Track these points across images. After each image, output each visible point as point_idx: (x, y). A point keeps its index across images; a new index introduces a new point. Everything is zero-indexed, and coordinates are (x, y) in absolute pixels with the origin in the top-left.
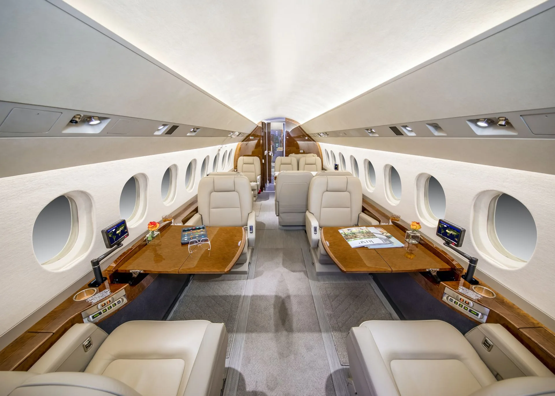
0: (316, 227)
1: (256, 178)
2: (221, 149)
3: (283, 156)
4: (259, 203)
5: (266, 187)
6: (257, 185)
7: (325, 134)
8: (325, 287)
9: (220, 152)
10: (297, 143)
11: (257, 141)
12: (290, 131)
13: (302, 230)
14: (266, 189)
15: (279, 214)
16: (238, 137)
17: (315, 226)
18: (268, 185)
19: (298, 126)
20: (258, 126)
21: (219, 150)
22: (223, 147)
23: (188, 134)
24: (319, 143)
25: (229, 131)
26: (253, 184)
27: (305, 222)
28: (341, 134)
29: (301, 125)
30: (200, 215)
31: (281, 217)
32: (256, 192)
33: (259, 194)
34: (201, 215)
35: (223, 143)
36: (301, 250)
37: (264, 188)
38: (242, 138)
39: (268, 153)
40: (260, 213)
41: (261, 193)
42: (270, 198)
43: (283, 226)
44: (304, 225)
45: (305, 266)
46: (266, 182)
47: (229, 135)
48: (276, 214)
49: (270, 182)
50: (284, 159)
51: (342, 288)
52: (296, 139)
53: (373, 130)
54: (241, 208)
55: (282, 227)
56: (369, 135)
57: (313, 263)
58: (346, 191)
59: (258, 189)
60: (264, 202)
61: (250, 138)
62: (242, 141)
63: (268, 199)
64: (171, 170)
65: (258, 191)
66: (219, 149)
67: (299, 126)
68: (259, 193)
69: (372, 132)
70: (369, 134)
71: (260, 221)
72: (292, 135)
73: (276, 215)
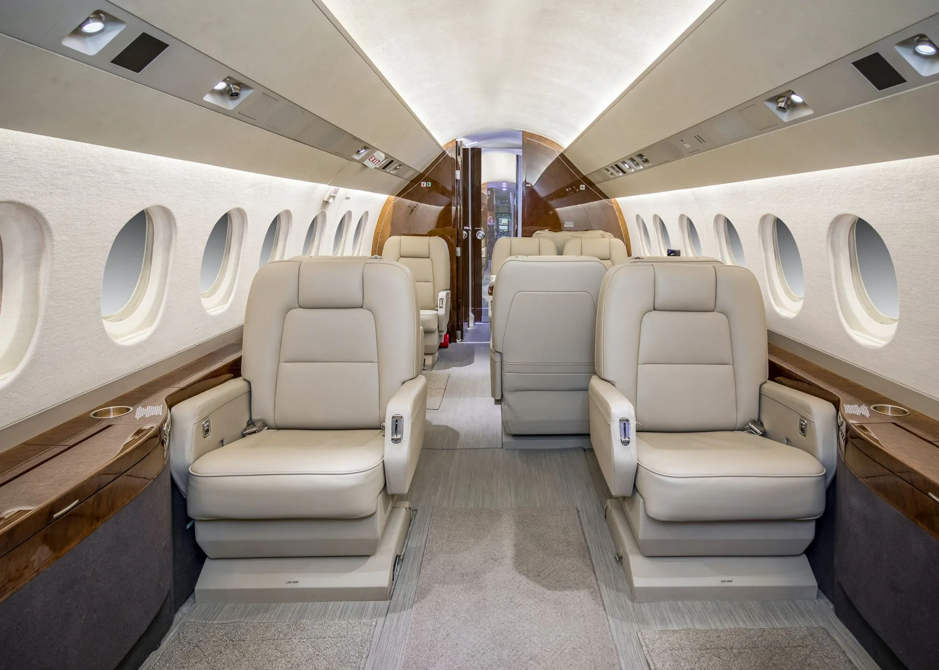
0: (628, 420)
1: (435, 296)
2: (331, 200)
3: (516, 235)
4: (442, 373)
5: (467, 331)
6: (439, 318)
7: (638, 160)
8: (667, 645)
9: (329, 212)
10: (556, 215)
11: (443, 207)
12: (533, 181)
13: (576, 449)
14: (467, 336)
15: (502, 396)
16: (382, 174)
17: (625, 416)
18: (471, 325)
19: (558, 155)
20: (444, 153)
21: (326, 203)
22: (338, 196)
23: (208, 98)
24: (618, 199)
25: (355, 139)
26: (427, 314)
27: (587, 422)
28: (687, 146)
29: (565, 150)
30: (245, 383)
31: (509, 406)
32: (435, 340)
33: (443, 350)
34: (249, 383)
35: (338, 178)
36: (576, 512)
37: (459, 333)
38: (400, 182)
39: (474, 232)
40: (444, 399)
41: (451, 345)
42: (477, 359)
43: (516, 436)
44: (584, 431)
45: (594, 569)
46: (467, 316)
47: (356, 157)
48: (493, 396)
49: (478, 318)
50: (519, 241)
51: (732, 648)
52: (552, 203)
53: (796, 98)
54: (378, 363)
55: (511, 440)
56: (781, 120)
57: (621, 558)
58: (713, 311)
59: (440, 332)
60: (457, 371)
61: (420, 184)
62: (398, 195)
63: (471, 362)
64: (150, 219)
65: (440, 336)
66: (325, 199)
67: (562, 155)
68: (443, 346)
69: (792, 106)
70: (779, 114)
71: (444, 424)
72: (542, 193)
73: (493, 399)
